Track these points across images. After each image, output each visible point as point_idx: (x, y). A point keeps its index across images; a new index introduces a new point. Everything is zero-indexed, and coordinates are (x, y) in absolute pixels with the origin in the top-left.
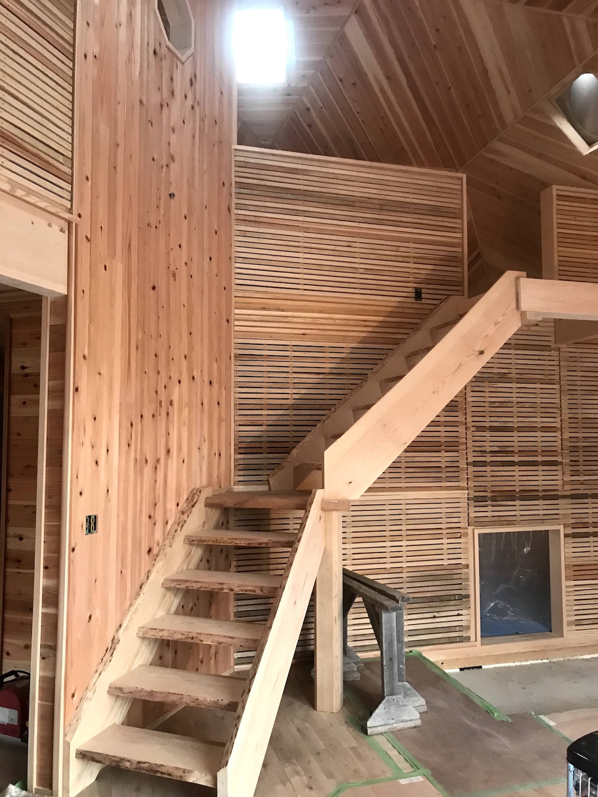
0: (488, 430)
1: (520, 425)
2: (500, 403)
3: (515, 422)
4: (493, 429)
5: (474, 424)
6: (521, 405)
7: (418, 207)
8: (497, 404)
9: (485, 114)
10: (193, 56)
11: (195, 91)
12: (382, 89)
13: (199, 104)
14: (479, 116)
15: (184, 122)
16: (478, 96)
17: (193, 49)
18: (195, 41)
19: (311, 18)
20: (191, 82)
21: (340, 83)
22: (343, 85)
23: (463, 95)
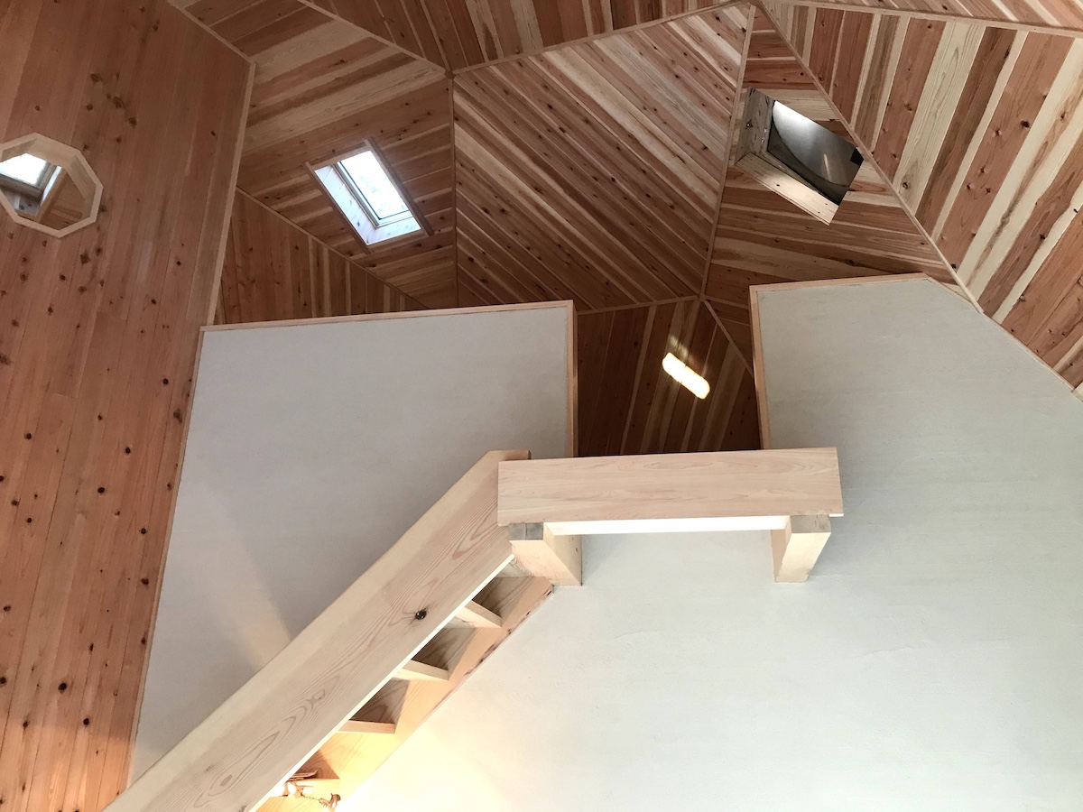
9: (677, 203)
10: (97, 226)
11: (95, 268)
12: (538, 208)
13: (102, 283)
14: (672, 207)
15: (50, 310)
16: (651, 179)
17: (92, 219)
18: (102, 209)
19: (408, 144)
20: (85, 259)
21: (486, 214)
22: (492, 217)
23: (634, 184)
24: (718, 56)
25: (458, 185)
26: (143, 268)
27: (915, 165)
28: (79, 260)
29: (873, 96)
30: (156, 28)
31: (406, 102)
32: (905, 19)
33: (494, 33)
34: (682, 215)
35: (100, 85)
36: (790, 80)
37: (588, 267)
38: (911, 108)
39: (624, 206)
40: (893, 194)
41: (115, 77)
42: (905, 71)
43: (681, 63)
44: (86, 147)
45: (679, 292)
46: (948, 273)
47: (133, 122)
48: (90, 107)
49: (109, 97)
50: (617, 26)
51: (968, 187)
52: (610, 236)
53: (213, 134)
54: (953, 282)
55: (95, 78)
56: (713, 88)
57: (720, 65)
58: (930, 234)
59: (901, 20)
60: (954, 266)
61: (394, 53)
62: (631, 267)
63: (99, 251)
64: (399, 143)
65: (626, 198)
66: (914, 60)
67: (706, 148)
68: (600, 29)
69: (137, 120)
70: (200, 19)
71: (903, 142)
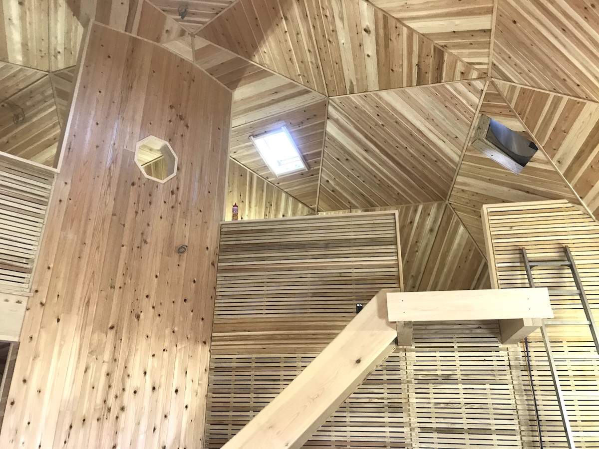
0: (436, 431)
1: (470, 427)
2: (446, 404)
3: (464, 423)
4: (440, 430)
5: (418, 425)
6: (469, 406)
7: (357, 241)
8: (442, 406)
9: (439, 159)
10: (177, 177)
11: (176, 197)
12: (366, 159)
13: (180, 204)
14: (436, 161)
15: (161, 218)
16: (427, 149)
17: (175, 174)
18: (178, 169)
19: (303, 129)
20: (173, 193)
21: (338, 161)
22: (342, 162)
23: (417, 150)
24: (468, 100)
25: (325, 148)
26: (195, 195)
27: (565, 154)
28: (171, 193)
29: (546, 125)
30: (193, 81)
31: (305, 110)
32: (566, 98)
33: (354, 83)
34: (441, 165)
35: (173, 110)
36: (503, 113)
37: (389, 186)
38: (566, 132)
39: (411, 160)
40: (552, 165)
41: (179, 106)
42: (564, 117)
43: (449, 102)
44: (170, 140)
45: (435, 199)
46: (578, 200)
47: (187, 126)
48: (170, 121)
49: (177, 115)
50: (418, 84)
51: (592, 167)
52: (402, 173)
53: (219, 129)
54: (580, 204)
55: (171, 107)
56: (464, 113)
57: (468, 103)
58: (570, 183)
59: (564, 98)
60: (581, 198)
61: (302, 89)
62: (411, 187)
63: (178, 188)
64: (300, 128)
65: (412, 156)
66: (569, 114)
67: (457, 137)
68: (410, 85)
69: (189, 125)
70: (211, 74)
71: (560, 145)
